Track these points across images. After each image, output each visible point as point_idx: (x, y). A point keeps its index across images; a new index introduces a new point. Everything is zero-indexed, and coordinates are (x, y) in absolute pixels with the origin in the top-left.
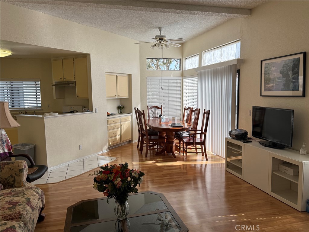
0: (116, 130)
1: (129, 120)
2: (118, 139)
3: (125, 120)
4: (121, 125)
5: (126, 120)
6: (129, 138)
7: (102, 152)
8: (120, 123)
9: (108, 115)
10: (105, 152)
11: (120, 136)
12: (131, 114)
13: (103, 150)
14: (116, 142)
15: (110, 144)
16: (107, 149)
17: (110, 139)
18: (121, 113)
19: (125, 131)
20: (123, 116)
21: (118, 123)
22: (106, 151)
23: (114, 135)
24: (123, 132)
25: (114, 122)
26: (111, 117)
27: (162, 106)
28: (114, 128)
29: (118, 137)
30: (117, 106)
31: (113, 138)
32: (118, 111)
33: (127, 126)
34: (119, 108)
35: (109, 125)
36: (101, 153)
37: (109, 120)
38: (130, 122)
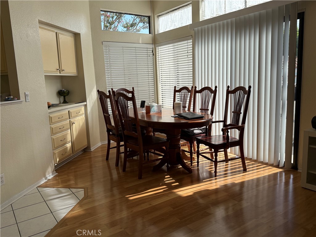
0: (64, 133)
1: (82, 115)
2: (68, 149)
3: (76, 115)
4: (71, 124)
5: (78, 114)
6: (85, 144)
7: (46, 178)
8: (68, 120)
9: (49, 107)
10: (50, 178)
11: (70, 143)
12: (85, 103)
13: (47, 174)
14: (67, 154)
15: (58, 160)
16: (53, 171)
17: (57, 151)
18: (65, 102)
19: (78, 132)
20: (73, 108)
21: (66, 120)
22: (53, 174)
23: (62, 143)
24: (76, 135)
25: (60, 119)
26: (53, 109)
27: (133, 88)
28: (62, 129)
29: (69, 145)
30: (57, 91)
31: (61, 149)
32: (59, 99)
33: (81, 124)
34: (60, 93)
35: (52, 126)
36: (43, 181)
37: (51, 116)
38: (84, 116)
